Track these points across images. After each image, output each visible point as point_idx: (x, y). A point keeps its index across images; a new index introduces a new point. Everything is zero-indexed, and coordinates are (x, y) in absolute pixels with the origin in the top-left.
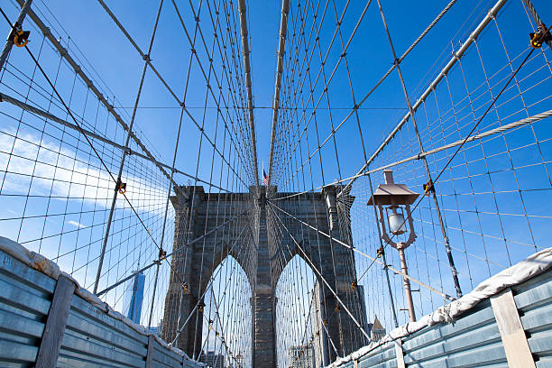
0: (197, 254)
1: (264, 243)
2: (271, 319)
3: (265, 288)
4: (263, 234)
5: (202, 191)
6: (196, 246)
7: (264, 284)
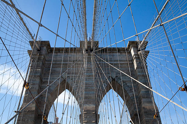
3: (91, 107)
5: (49, 45)
6: (44, 80)
7: (90, 103)
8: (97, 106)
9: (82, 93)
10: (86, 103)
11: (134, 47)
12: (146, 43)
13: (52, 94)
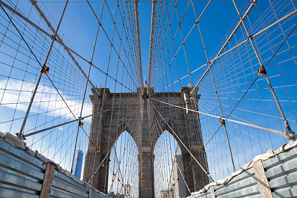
0: (105, 129)
1: (146, 121)
2: (151, 168)
3: (147, 149)
4: (145, 115)
5: (109, 91)
6: (105, 124)
7: (147, 146)
8: (152, 149)
9: (140, 136)
10: (143, 146)
11: (186, 93)
12: (197, 89)
13: (113, 137)
